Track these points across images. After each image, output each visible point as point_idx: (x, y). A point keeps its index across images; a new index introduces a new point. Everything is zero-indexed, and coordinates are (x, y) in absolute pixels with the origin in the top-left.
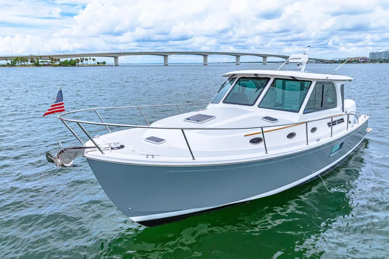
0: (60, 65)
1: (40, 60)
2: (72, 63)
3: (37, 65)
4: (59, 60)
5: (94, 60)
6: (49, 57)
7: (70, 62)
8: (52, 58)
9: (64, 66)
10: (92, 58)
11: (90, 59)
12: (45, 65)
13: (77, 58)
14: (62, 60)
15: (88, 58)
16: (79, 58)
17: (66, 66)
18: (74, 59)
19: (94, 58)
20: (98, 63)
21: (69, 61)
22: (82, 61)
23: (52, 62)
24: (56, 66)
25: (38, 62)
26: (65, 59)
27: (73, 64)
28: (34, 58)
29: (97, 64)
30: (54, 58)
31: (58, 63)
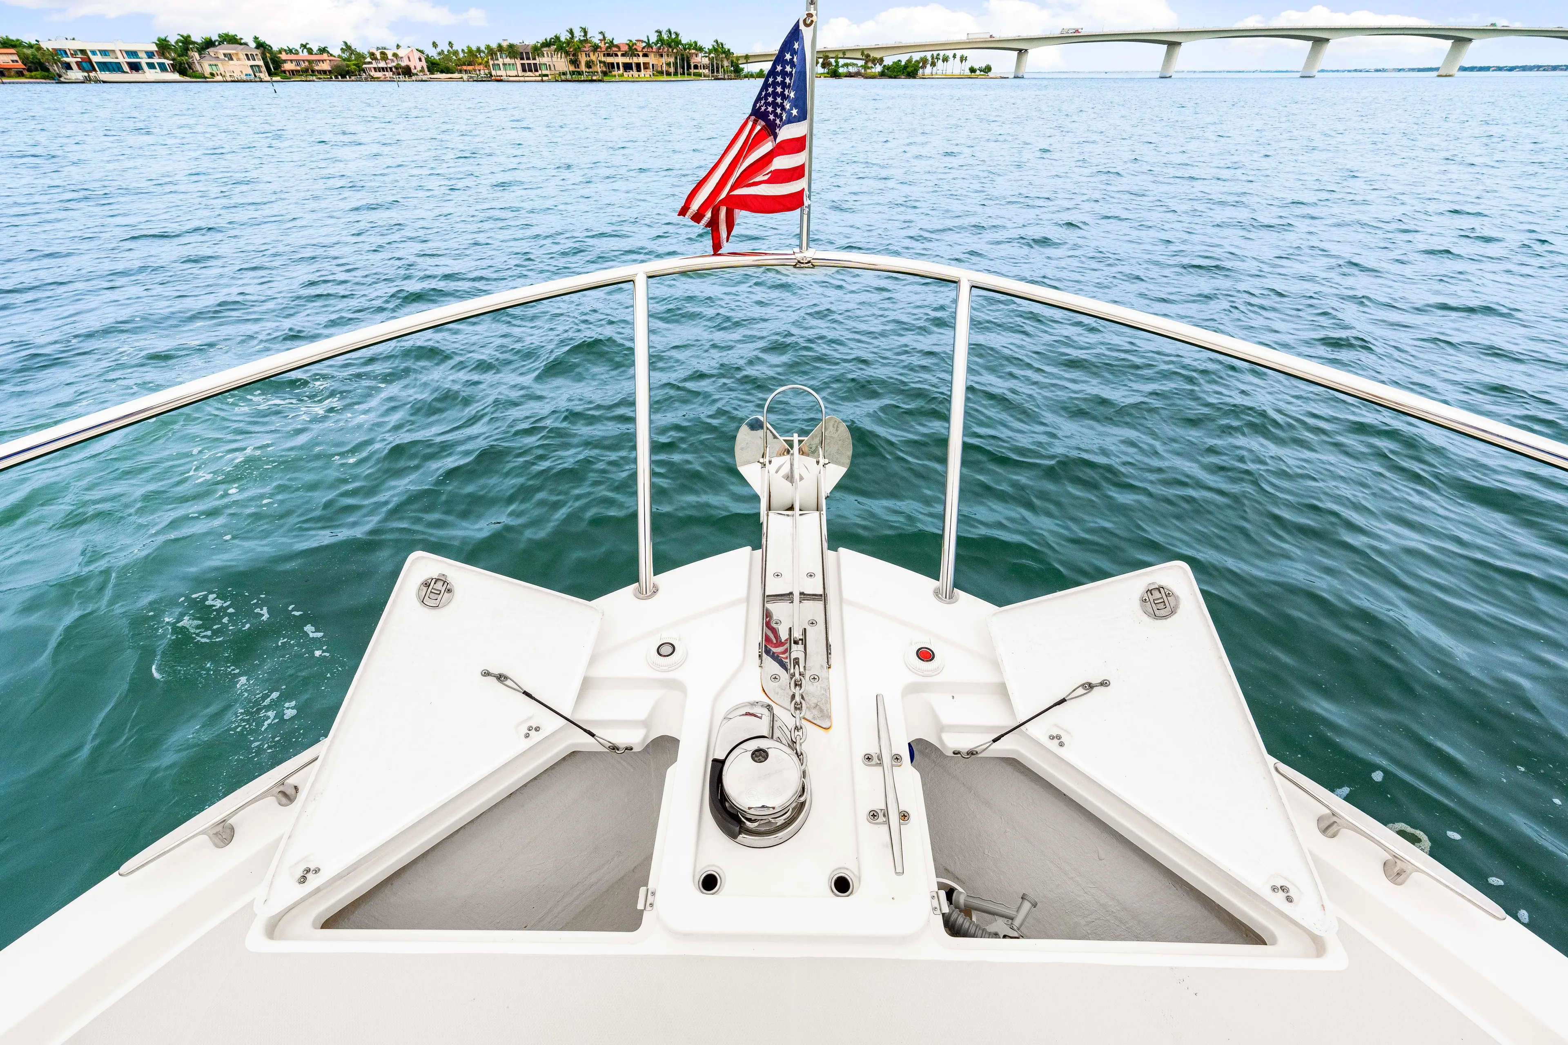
0: (882, 75)
1: (841, 62)
2: (909, 69)
3: (835, 74)
4: (881, 60)
5: (963, 59)
6: (862, 51)
7: (906, 67)
8: (868, 56)
9: (890, 77)
10: (959, 53)
11: (954, 56)
12: (850, 75)
13: (922, 54)
14: (889, 61)
15: (950, 54)
16: (928, 55)
17: (895, 77)
18: (916, 57)
19: (965, 53)
20: (972, 70)
21: (903, 63)
22: (933, 64)
23: (865, 67)
24: (873, 77)
25: (837, 65)
26: (895, 59)
27: (909, 71)
28: (831, 55)
29: (967, 72)
30: (874, 54)
31: (878, 69)
